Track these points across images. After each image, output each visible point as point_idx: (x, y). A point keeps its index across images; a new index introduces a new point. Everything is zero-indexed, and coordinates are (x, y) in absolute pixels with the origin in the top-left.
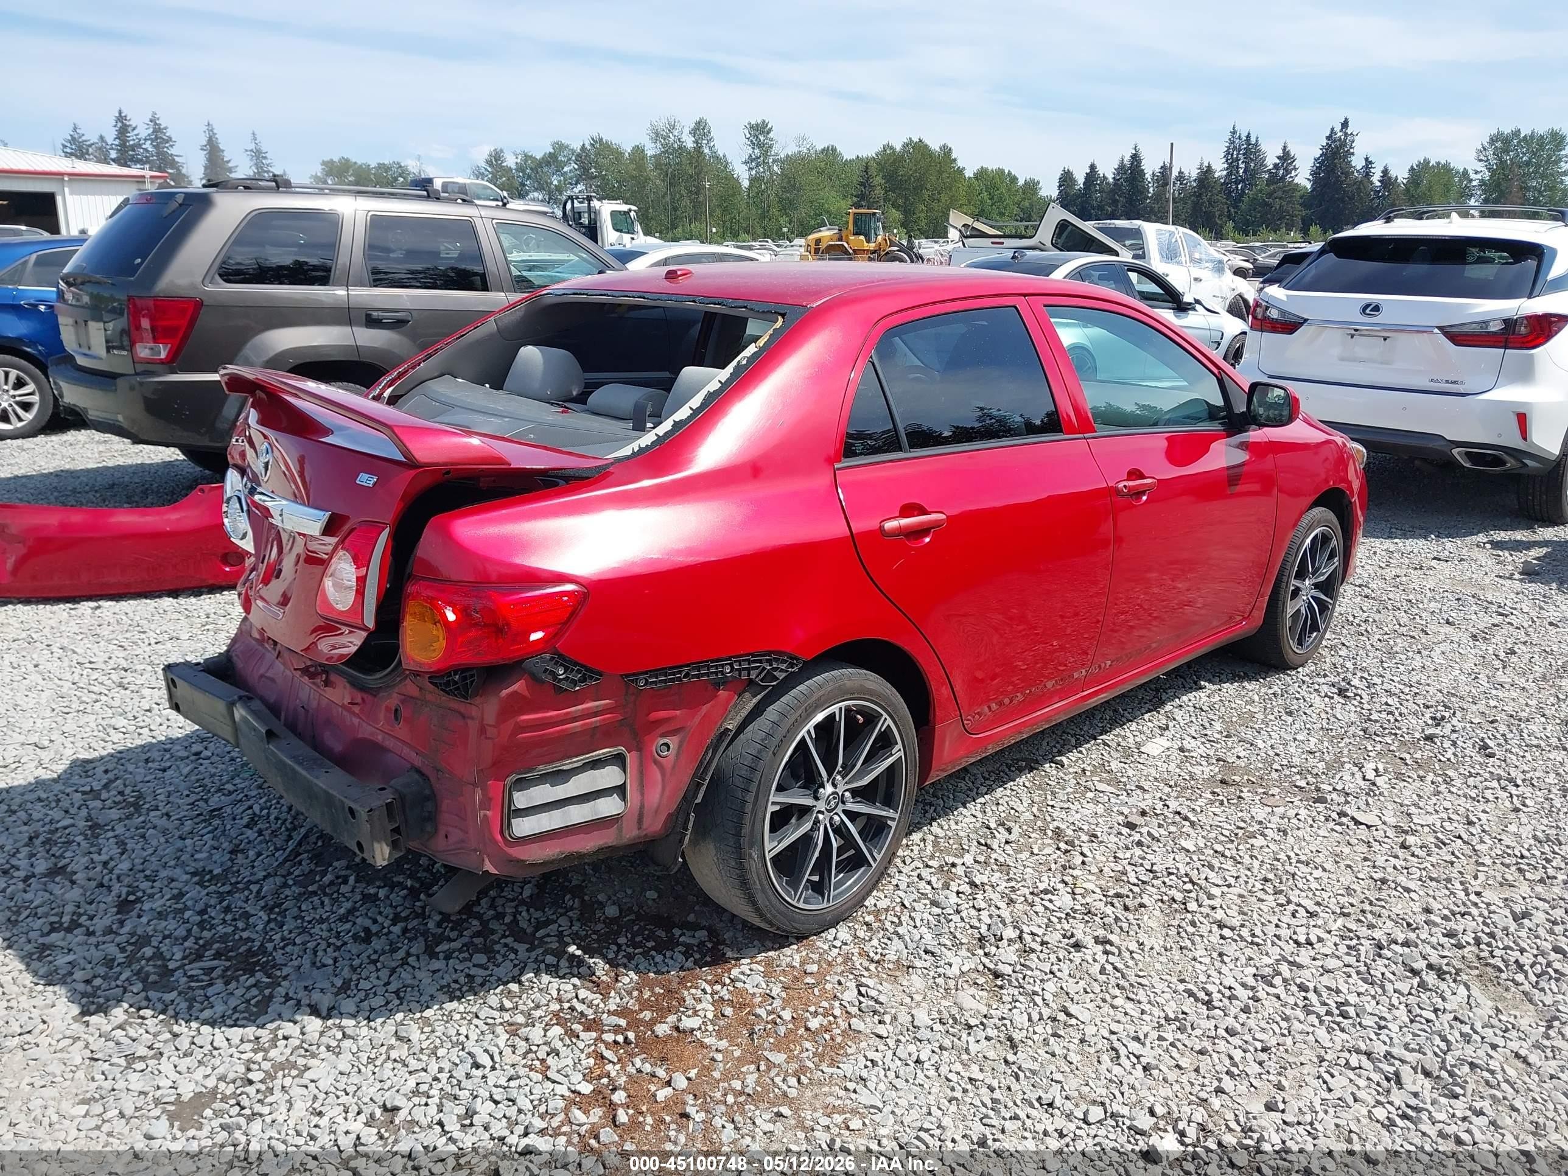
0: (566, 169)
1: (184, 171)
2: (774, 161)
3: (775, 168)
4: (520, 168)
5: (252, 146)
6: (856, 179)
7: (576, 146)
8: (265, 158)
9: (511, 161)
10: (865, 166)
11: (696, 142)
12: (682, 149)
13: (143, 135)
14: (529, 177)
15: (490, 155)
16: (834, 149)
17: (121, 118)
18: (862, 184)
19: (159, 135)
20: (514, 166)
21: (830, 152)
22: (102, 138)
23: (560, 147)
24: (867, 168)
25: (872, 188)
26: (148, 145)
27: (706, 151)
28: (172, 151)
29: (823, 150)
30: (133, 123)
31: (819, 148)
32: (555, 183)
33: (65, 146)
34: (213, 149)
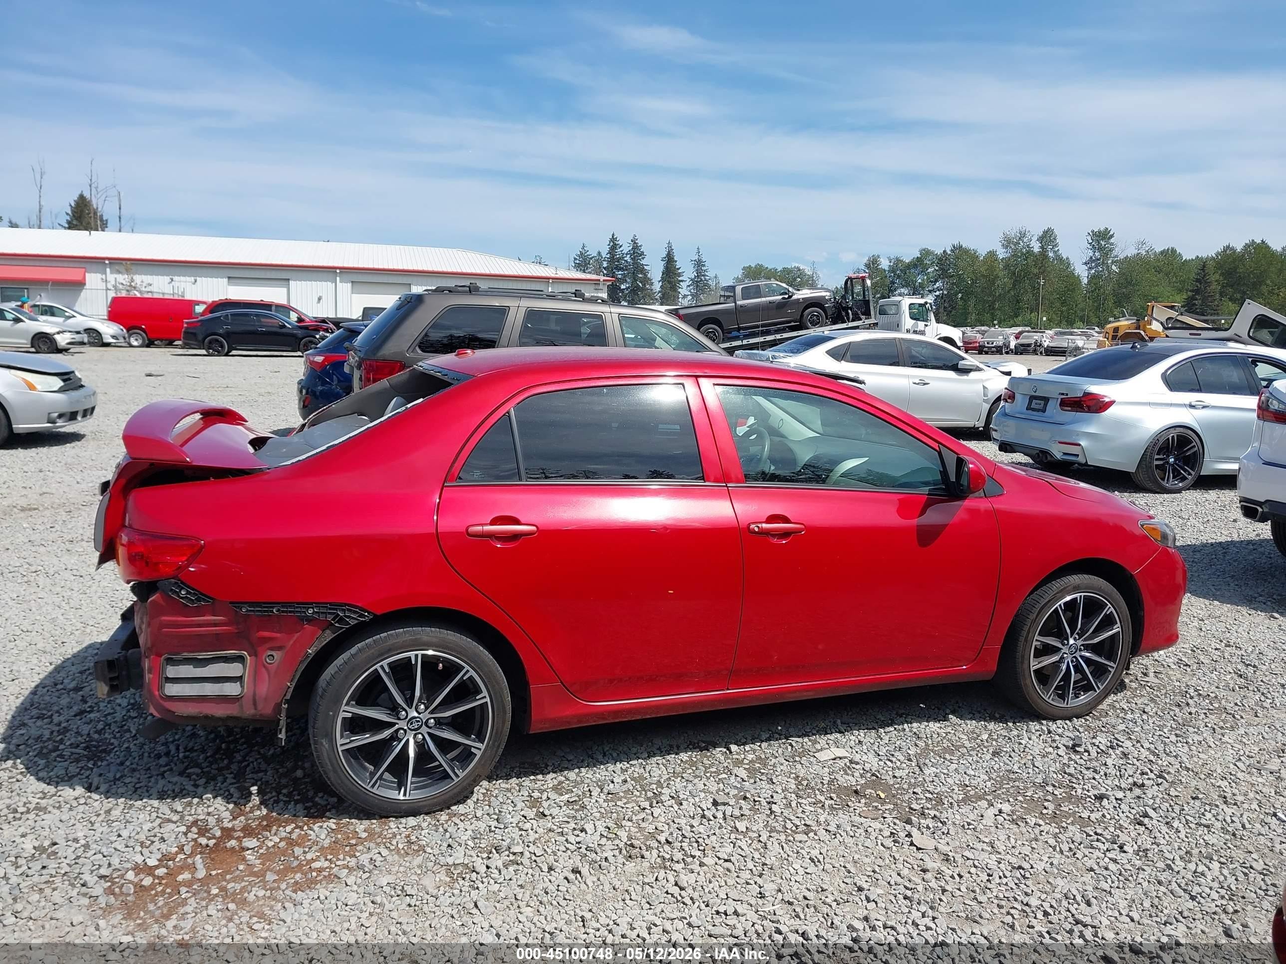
0: (930, 270)
1: (649, 276)
2: (1113, 263)
3: (1114, 267)
4: (893, 270)
5: (696, 257)
6: (1193, 276)
7: (939, 251)
8: (704, 266)
9: (885, 264)
10: (1202, 265)
11: (1042, 247)
12: (1030, 253)
13: (625, 251)
14: (899, 277)
15: (869, 260)
16: (1173, 251)
17: (613, 239)
18: (1198, 280)
19: (636, 252)
20: (887, 268)
21: (1170, 254)
22: (599, 253)
23: (926, 253)
24: (1204, 266)
25: (1208, 284)
26: (628, 258)
27: (1051, 254)
28: (643, 262)
29: (1162, 253)
30: (620, 243)
31: (1158, 249)
32: (920, 281)
33: (575, 259)
34: (670, 260)
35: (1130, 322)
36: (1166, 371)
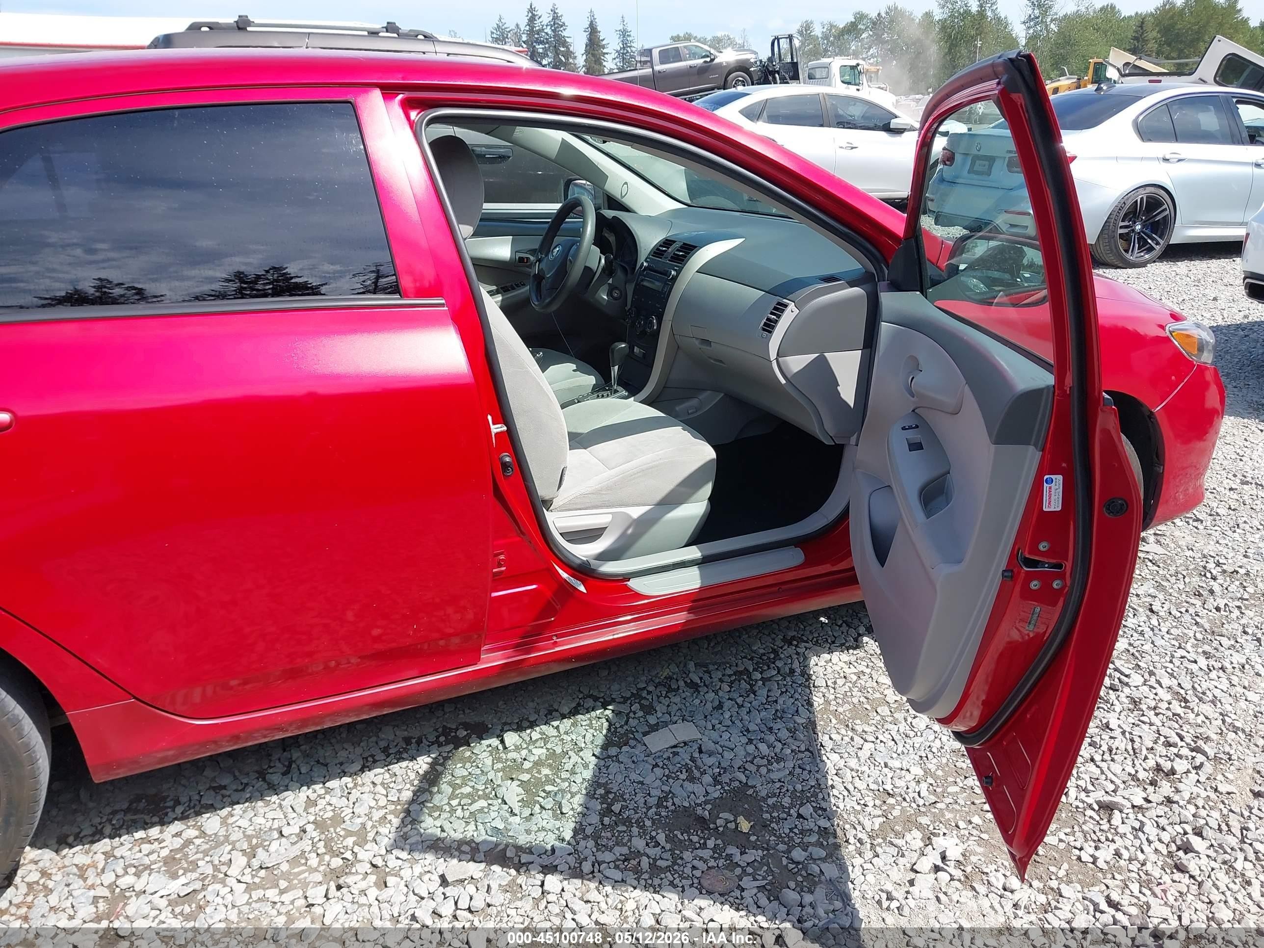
0: (864, 36)
1: (571, 49)
2: (1052, 21)
3: (1052, 26)
4: (826, 37)
5: (621, 27)
6: (1130, 34)
7: (873, 15)
8: (629, 36)
9: (818, 31)
10: (1141, 22)
11: (981, 6)
12: (968, 12)
13: (545, 23)
14: (833, 44)
15: (802, 26)
16: (1113, 7)
17: (531, 10)
18: (1136, 39)
19: (556, 22)
20: (820, 35)
21: (1109, 11)
22: (517, 25)
23: (860, 17)
24: (1143, 23)
25: (1146, 41)
26: (548, 30)
27: (989, 14)
28: (565, 34)
29: (1101, 9)
30: (539, 13)
31: (1098, 6)
32: (853, 48)
33: (492, 33)
34: (593, 31)
35: (1070, 81)
36: (1138, 117)
